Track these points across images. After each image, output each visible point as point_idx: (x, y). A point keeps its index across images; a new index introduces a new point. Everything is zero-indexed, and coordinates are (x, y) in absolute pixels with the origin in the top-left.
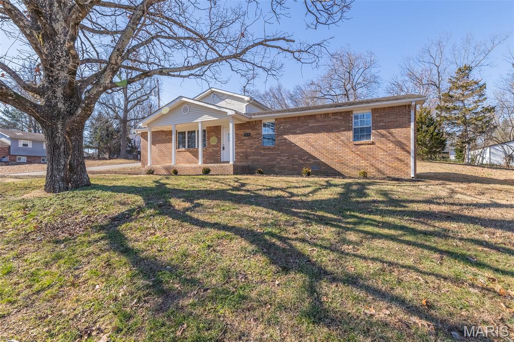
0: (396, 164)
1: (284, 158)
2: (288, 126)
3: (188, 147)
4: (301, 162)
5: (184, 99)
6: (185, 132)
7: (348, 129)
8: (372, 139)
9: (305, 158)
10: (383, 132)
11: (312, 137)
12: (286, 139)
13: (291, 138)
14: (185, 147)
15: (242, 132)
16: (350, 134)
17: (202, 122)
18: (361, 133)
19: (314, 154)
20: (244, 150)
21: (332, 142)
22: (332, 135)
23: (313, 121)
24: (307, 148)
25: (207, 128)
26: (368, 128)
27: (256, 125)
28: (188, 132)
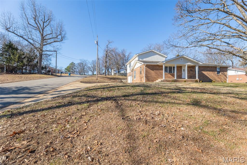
0: (225, 80)
1: (202, 78)
2: (203, 69)
3: (169, 72)
4: (206, 79)
5: (184, 56)
6: (167, 67)
7: (216, 71)
8: (220, 74)
9: (207, 78)
10: (223, 72)
11: (208, 72)
12: (202, 72)
13: (204, 72)
14: (167, 73)
15: (189, 69)
16: (217, 72)
17: (188, 65)
18: (219, 72)
19: (209, 77)
20: (190, 75)
21: (213, 74)
22: (213, 72)
23: (209, 68)
24: (207, 75)
25: (177, 66)
26: (219, 71)
27: (194, 67)
28: (169, 67)
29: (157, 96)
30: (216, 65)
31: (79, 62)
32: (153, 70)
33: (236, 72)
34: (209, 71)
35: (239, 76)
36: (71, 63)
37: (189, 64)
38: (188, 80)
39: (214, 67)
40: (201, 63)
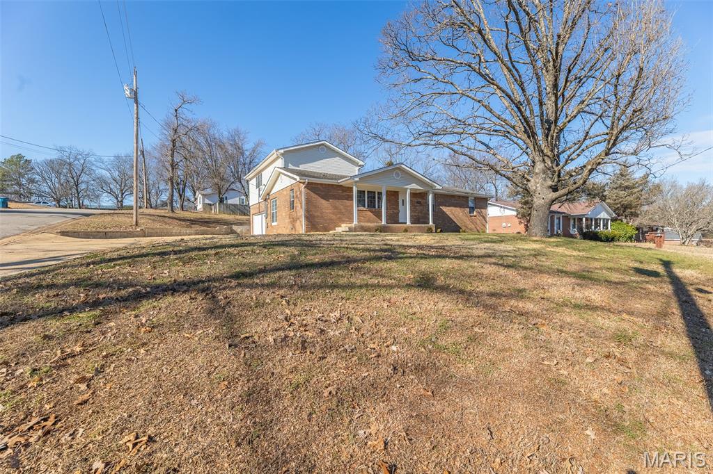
0: (483, 227)
1: (440, 222)
2: (442, 200)
3: (368, 207)
4: (448, 224)
5: (403, 166)
6: (364, 192)
7: (468, 207)
8: (475, 213)
9: (451, 222)
10: (479, 210)
11: (453, 209)
12: (441, 209)
13: (445, 209)
14: (364, 206)
15: (415, 200)
16: (468, 209)
17: (411, 189)
18: (472, 210)
19: (454, 219)
20: (417, 214)
21: (462, 214)
22: (462, 209)
23: (453, 199)
24: (451, 216)
25: (387, 191)
26: (473, 208)
27: (423, 195)
28: (368, 192)
29: (335, 272)
30: (467, 193)
31: (54, 155)
32: (325, 197)
33: (502, 209)
34: (455, 206)
35: (507, 218)
36: (8, 157)
37: (414, 186)
38: (412, 227)
39: (463, 197)
40: (438, 187)
